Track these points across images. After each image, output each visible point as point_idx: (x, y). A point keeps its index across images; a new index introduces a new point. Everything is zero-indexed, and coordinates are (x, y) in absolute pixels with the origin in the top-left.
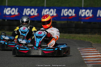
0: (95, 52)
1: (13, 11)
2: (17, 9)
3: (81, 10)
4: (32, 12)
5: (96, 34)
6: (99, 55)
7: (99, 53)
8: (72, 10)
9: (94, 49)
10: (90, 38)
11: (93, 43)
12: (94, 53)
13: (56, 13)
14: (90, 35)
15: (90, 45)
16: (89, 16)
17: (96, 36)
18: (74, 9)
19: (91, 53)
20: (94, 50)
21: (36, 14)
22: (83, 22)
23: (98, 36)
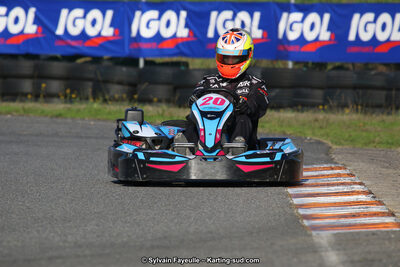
0: (342, 180)
1: (16, 20)
2: (32, 11)
3: (285, 15)
4: (94, 23)
5: (347, 111)
6: (358, 193)
7: (357, 188)
8: (252, 16)
9: (340, 168)
10: (321, 128)
11: (334, 147)
12: (338, 185)
13: (187, 26)
14: (321, 116)
15: (323, 155)
16: (317, 39)
17: (348, 116)
18: (257, 10)
19: (328, 185)
20: (339, 175)
21: (108, 32)
22: (296, 63)
23: (355, 116)
